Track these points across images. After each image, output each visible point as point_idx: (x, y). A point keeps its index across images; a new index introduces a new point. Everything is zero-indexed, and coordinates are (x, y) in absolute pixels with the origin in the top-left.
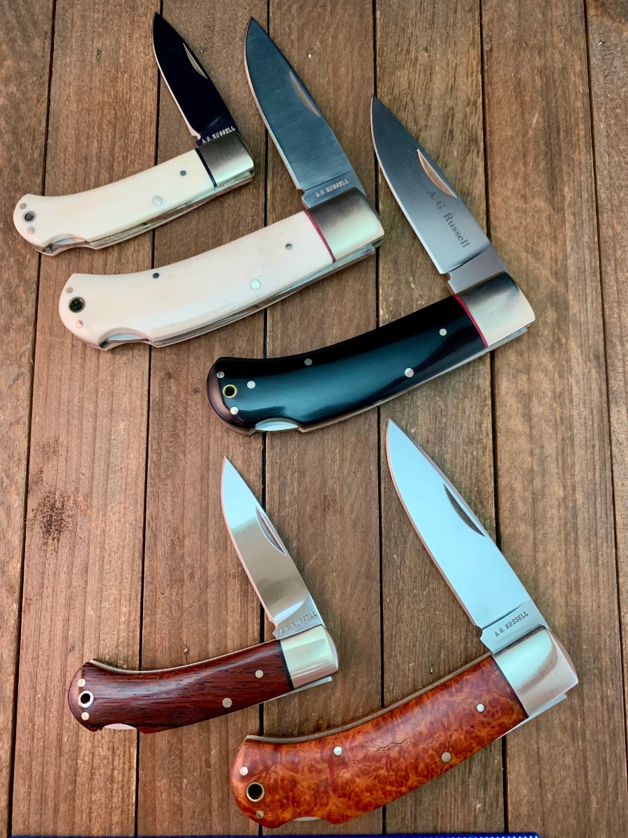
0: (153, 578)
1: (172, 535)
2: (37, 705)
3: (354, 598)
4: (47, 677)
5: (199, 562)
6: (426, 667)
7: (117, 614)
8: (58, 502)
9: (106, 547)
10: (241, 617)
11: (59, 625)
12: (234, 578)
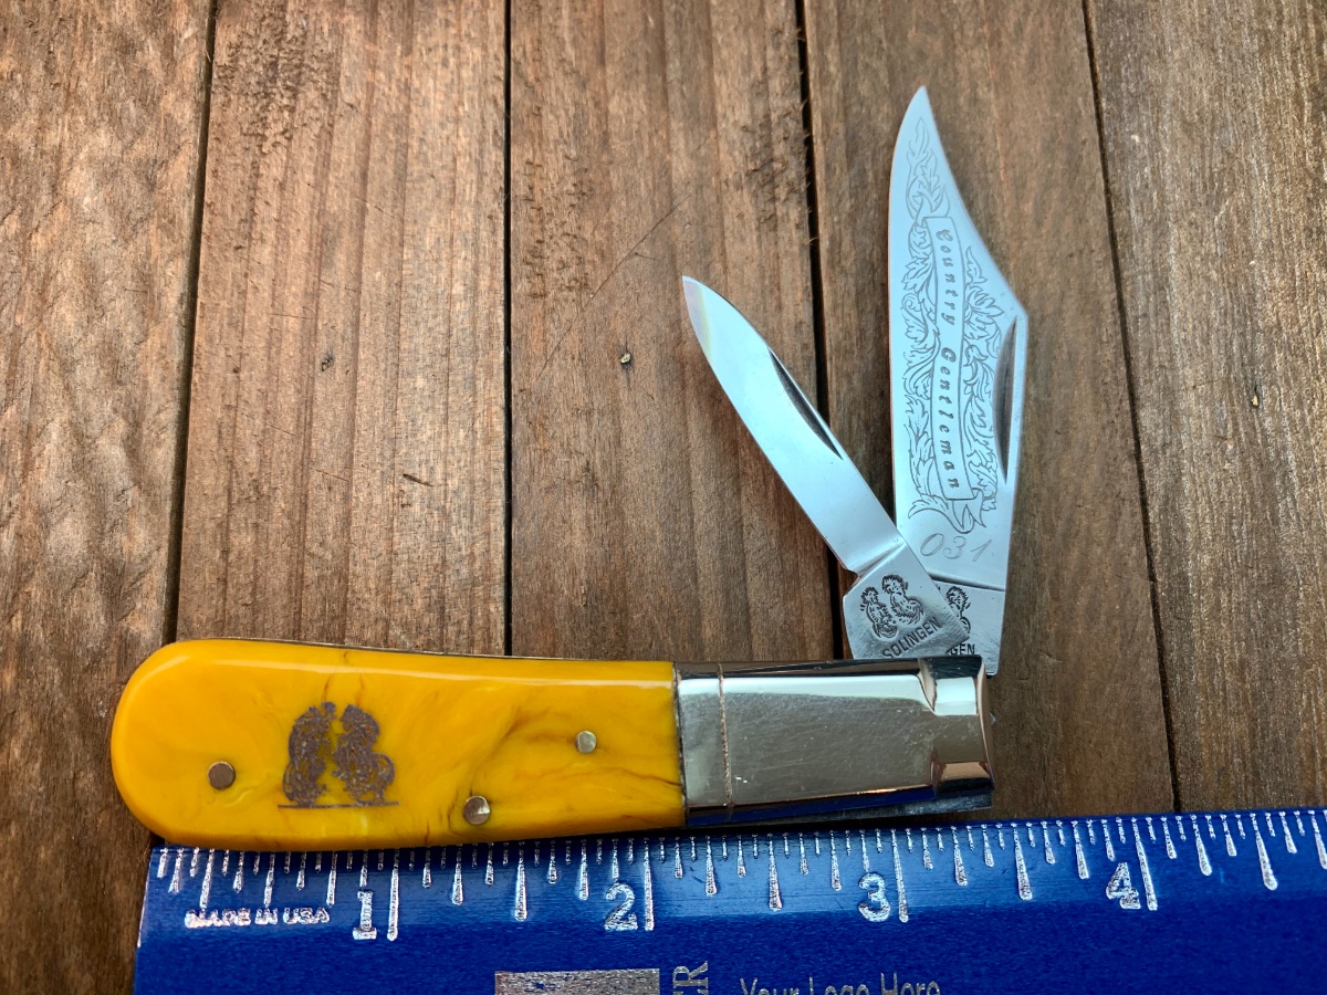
0: (531, 188)
1: (577, 91)
2: (234, 501)
3: (1044, 231)
4: (264, 432)
5: (647, 153)
6: (1240, 392)
7: (443, 276)
8: (291, 27)
9: (415, 124)
10: (763, 277)
11: (294, 304)
12: (739, 187)
